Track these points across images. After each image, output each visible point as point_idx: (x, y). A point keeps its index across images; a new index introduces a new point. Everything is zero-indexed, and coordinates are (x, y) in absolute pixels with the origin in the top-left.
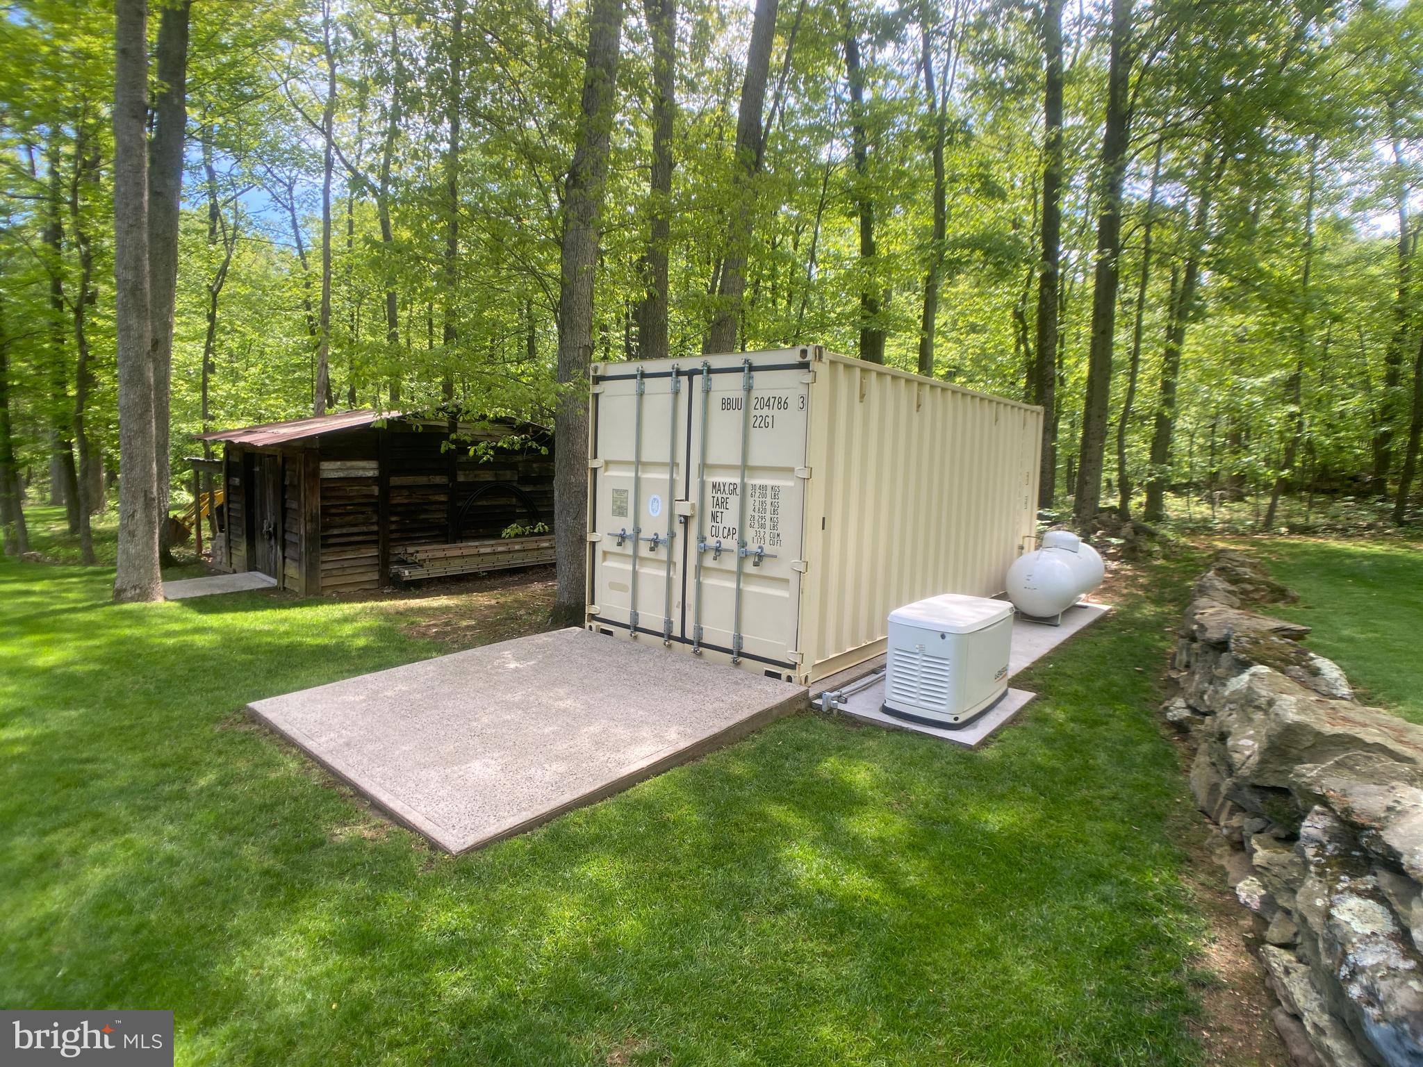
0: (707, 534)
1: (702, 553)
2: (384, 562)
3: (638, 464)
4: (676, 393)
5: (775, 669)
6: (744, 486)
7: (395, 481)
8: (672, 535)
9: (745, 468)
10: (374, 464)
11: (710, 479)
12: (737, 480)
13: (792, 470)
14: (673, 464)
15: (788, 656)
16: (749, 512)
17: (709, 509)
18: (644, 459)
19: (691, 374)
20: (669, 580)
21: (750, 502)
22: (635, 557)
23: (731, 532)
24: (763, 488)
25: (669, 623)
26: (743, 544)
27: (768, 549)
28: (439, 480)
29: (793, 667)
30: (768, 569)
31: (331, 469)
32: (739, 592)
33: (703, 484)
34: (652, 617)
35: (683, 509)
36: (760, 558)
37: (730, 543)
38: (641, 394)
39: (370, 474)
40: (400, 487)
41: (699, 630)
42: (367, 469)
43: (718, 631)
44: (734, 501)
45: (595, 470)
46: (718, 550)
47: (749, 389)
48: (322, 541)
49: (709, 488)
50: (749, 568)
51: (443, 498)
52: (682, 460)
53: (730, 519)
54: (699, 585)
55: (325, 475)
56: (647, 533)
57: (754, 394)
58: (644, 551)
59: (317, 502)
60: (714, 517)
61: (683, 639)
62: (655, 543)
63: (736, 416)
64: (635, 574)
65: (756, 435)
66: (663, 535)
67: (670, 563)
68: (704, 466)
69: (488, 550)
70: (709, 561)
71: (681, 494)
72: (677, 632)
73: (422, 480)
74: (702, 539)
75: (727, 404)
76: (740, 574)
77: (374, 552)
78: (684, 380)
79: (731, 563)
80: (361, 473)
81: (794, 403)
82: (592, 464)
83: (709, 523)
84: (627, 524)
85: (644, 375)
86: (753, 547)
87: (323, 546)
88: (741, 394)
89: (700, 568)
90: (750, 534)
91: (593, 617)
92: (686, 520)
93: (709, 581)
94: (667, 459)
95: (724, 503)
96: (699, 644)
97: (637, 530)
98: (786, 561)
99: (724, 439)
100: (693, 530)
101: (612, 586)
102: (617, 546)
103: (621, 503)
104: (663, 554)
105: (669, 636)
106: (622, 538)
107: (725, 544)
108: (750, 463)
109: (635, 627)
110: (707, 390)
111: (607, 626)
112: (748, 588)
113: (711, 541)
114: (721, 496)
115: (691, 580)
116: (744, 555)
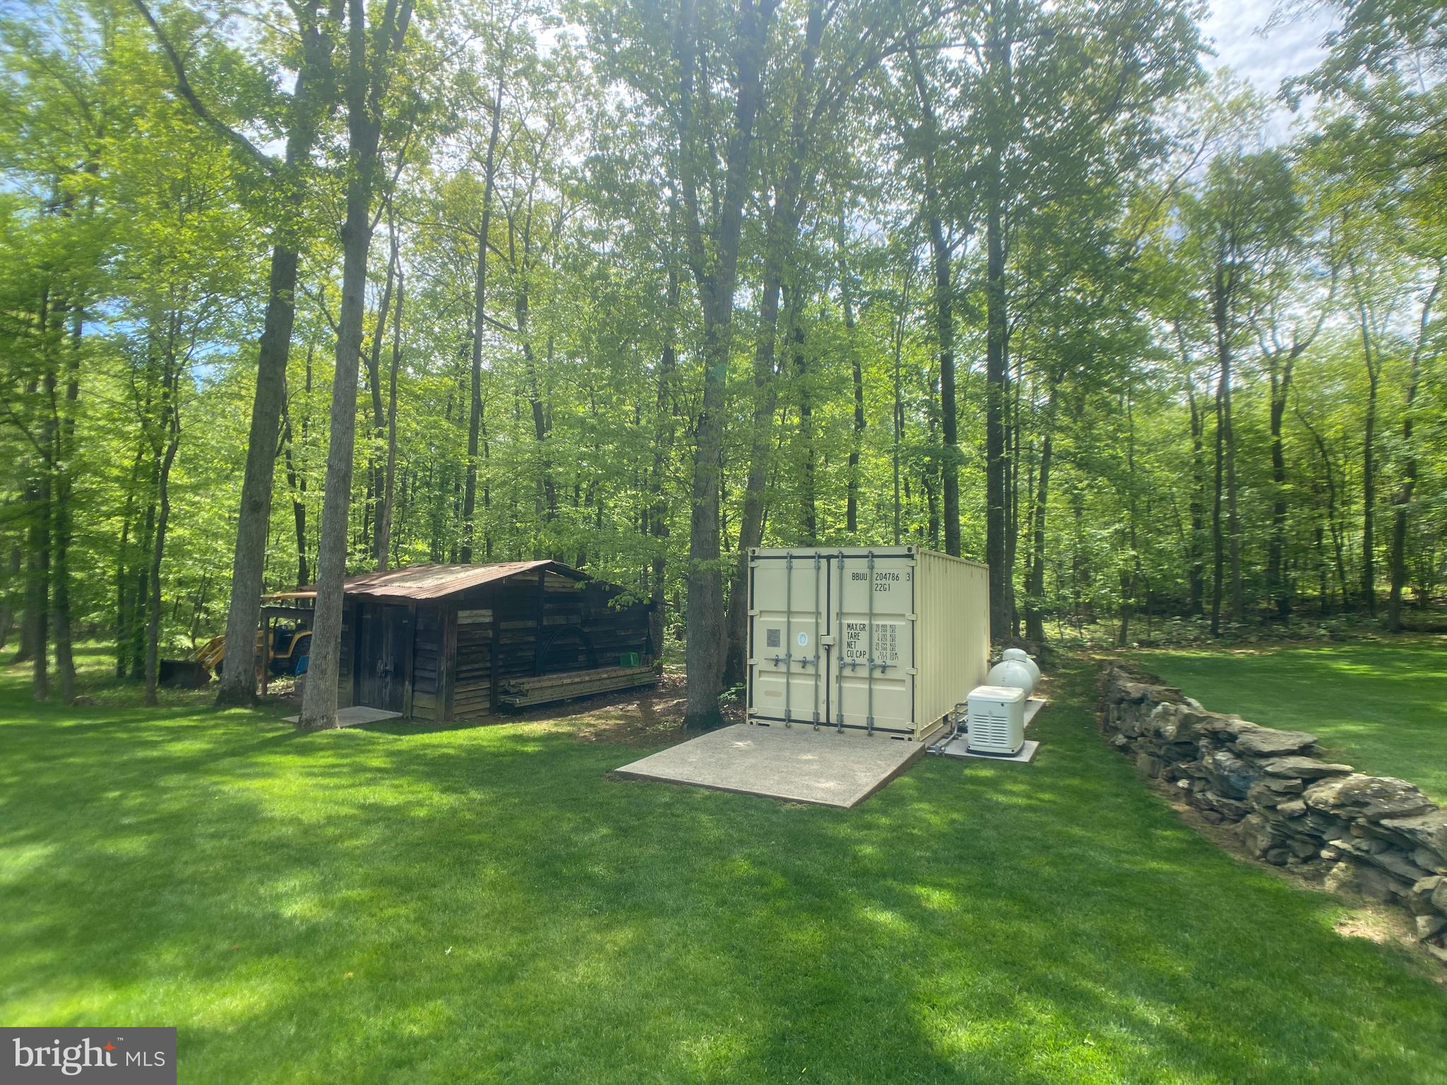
0: (845, 655)
1: (841, 669)
2: (493, 693)
3: (789, 613)
4: (818, 568)
5: (899, 734)
6: (871, 625)
7: (503, 625)
8: (817, 657)
9: (871, 614)
10: (489, 612)
11: (846, 622)
12: (866, 622)
13: (903, 615)
14: (818, 614)
15: (907, 725)
16: (875, 640)
17: (846, 639)
18: (793, 609)
19: (829, 558)
20: (817, 687)
21: (875, 635)
22: (789, 674)
23: (862, 654)
24: (884, 626)
25: (817, 714)
26: (871, 660)
27: (889, 662)
28: (531, 624)
29: (912, 732)
30: (890, 674)
31: (465, 617)
32: (871, 690)
33: (841, 624)
34: (803, 710)
35: (828, 640)
36: (884, 669)
37: (863, 660)
38: (790, 568)
39: (487, 620)
40: (506, 631)
41: (840, 716)
42: (485, 616)
43: (856, 715)
44: (864, 636)
45: (752, 617)
46: (854, 666)
47: (872, 568)
48: (456, 677)
49: (845, 628)
50: (877, 674)
51: (532, 639)
52: (823, 610)
53: (862, 644)
54: (840, 688)
55: (461, 621)
56: (797, 655)
57: (875, 571)
58: (795, 668)
59: (454, 643)
60: (849, 645)
61: (828, 724)
62: (804, 663)
63: (864, 584)
64: (788, 684)
65: (878, 595)
66: (810, 657)
67: (817, 676)
68: (840, 614)
69: (568, 681)
70: (847, 673)
71: (823, 631)
72: (823, 719)
73: (520, 624)
74: (841, 658)
75: (856, 577)
76: (871, 679)
77: (486, 685)
78: (824, 562)
79: (864, 672)
80: (482, 620)
81: (903, 577)
82: (750, 613)
83: (845, 648)
84: (781, 652)
85: (792, 557)
86: (878, 661)
87: (458, 680)
88: (866, 571)
89: (840, 678)
90: (876, 654)
91: (751, 716)
92: (828, 648)
93: (846, 685)
94: (814, 610)
95: (856, 636)
96: (841, 726)
97: (789, 656)
98: (902, 669)
99: (855, 597)
100: (834, 653)
101: (768, 693)
102: (771, 667)
103: (773, 638)
104: (810, 670)
105: (816, 723)
106: (777, 661)
107: (858, 661)
108: (875, 611)
109: (788, 720)
110: (841, 568)
111: (764, 721)
112: (876, 687)
113: (848, 660)
114: (854, 631)
115: (835, 686)
116: (873, 668)
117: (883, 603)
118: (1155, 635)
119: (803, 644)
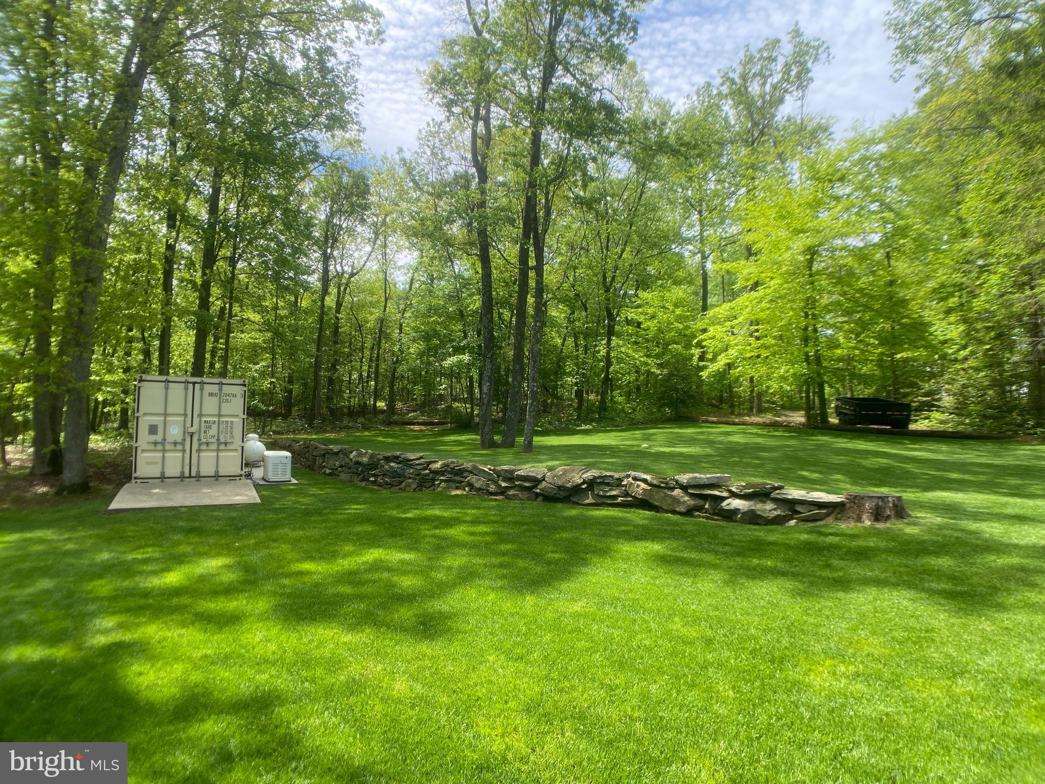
0: (202, 438)
1: (200, 445)
3: (166, 415)
4: (186, 389)
5: (234, 477)
6: (219, 421)
8: (184, 440)
9: (220, 415)
11: (204, 419)
12: (216, 420)
13: (238, 416)
14: (185, 415)
15: (239, 472)
16: (221, 429)
17: (203, 429)
18: (168, 412)
19: (194, 383)
20: (183, 457)
21: (221, 427)
22: (164, 451)
23: (213, 437)
24: (227, 422)
25: (183, 472)
26: (218, 440)
27: (229, 441)
29: (241, 476)
30: (229, 447)
32: (218, 456)
33: (200, 421)
34: (173, 469)
35: (191, 430)
36: (226, 444)
37: (213, 440)
38: (167, 388)
41: (198, 472)
43: (207, 469)
44: (214, 427)
45: (138, 417)
46: (208, 443)
47: (220, 390)
49: (203, 423)
50: (222, 447)
52: (189, 413)
53: (213, 431)
54: (199, 457)
56: (170, 439)
57: (223, 392)
58: (169, 447)
60: (205, 432)
61: (190, 477)
62: (175, 444)
63: (215, 400)
64: (163, 457)
65: (224, 405)
66: (179, 440)
67: (184, 451)
68: (200, 415)
70: (204, 447)
71: (189, 425)
72: (187, 474)
74: (199, 440)
75: (211, 394)
76: (218, 450)
78: (191, 386)
79: (214, 447)
81: (239, 395)
83: (203, 434)
84: (158, 438)
85: (168, 381)
86: (222, 440)
88: (217, 392)
89: (199, 451)
90: (221, 437)
91: (136, 478)
92: (192, 435)
93: (202, 454)
94: (182, 412)
95: (210, 427)
96: (199, 477)
97: (164, 440)
98: (237, 444)
99: (210, 406)
100: (195, 437)
101: (148, 463)
102: (152, 447)
103: (153, 430)
104: (179, 447)
105: (182, 477)
106: (155, 443)
107: (210, 441)
108: (222, 413)
109: (163, 477)
110: (202, 389)
111: (145, 480)
112: (221, 454)
113: (204, 440)
114: (208, 425)
115: (194, 455)
116: (219, 444)
117: (226, 409)
119: (175, 432)
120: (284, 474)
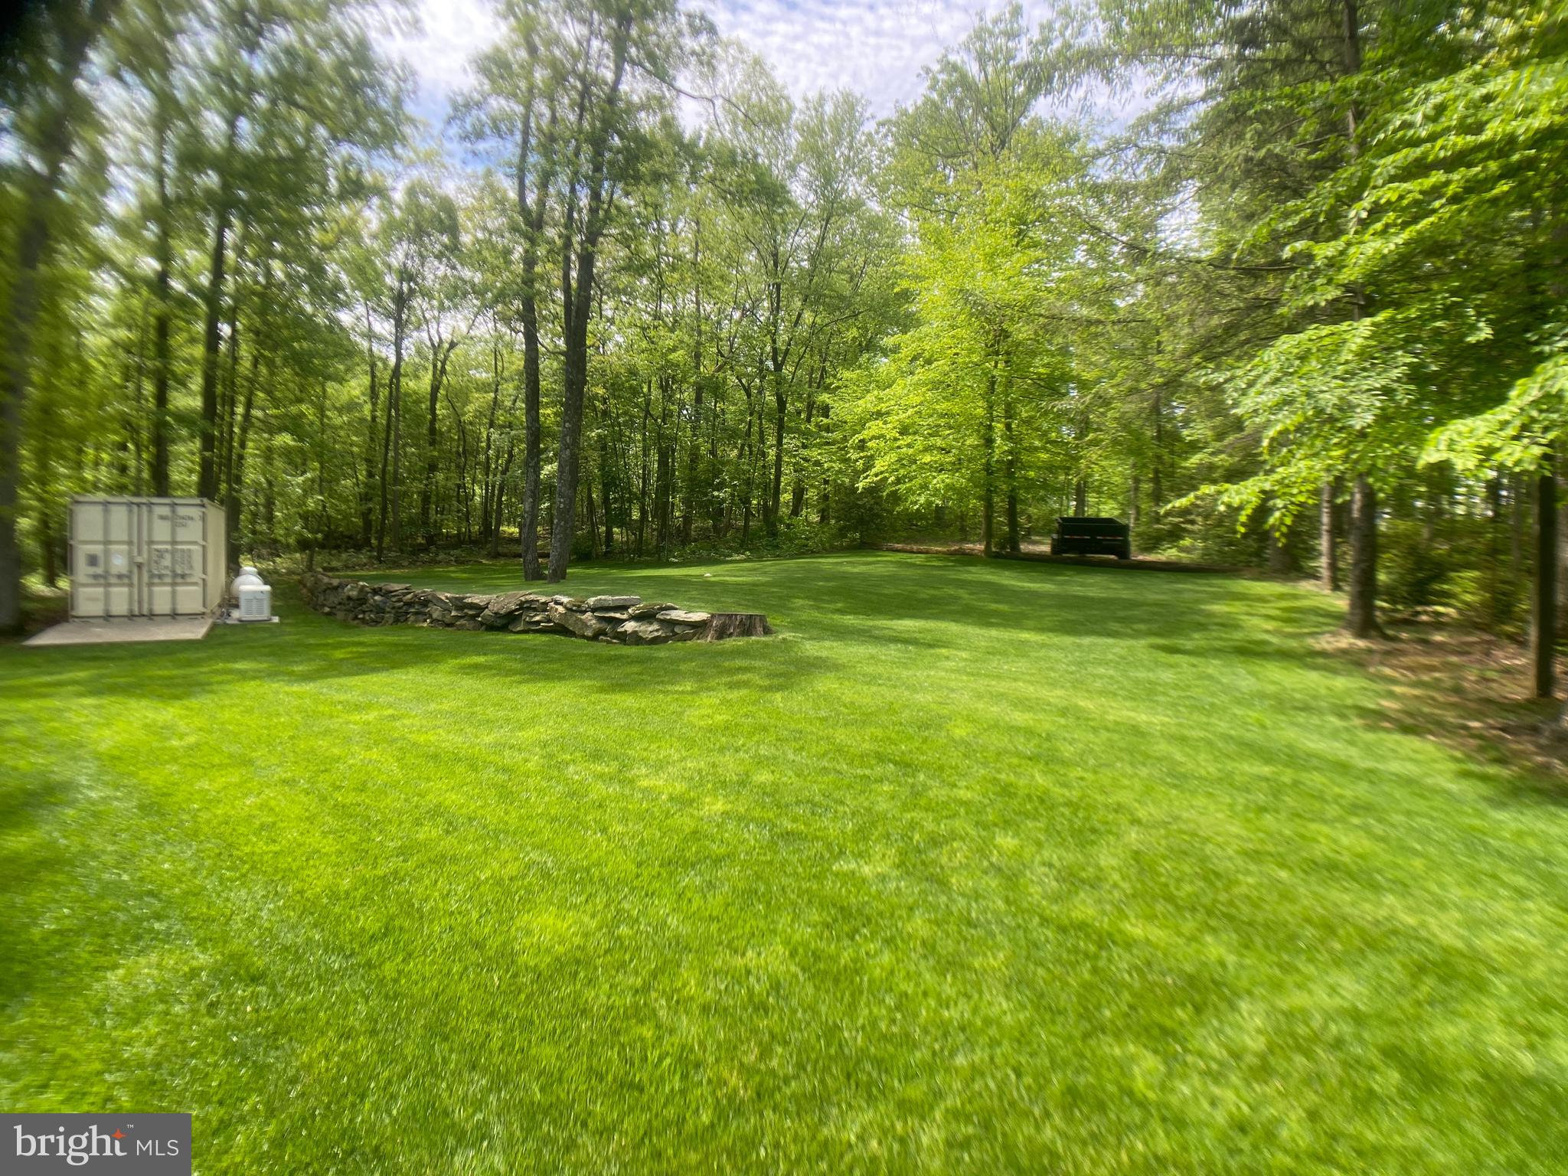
0: (153, 569)
1: (151, 578)
3: (107, 542)
4: (131, 512)
5: (196, 616)
6: (173, 549)
8: (131, 572)
9: (174, 542)
11: (154, 547)
12: (170, 547)
13: (197, 543)
14: (131, 542)
15: (201, 609)
16: (176, 559)
17: (154, 559)
18: (109, 540)
19: (140, 504)
20: (131, 592)
21: (177, 555)
22: (107, 585)
23: (167, 568)
24: (182, 550)
25: (131, 610)
26: (174, 572)
27: (187, 572)
29: (205, 614)
30: (188, 580)
32: (174, 591)
33: (150, 549)
34: (120, 607)
35: (139, 560)
37: (167, 572)
38: (107, 511)
41: (150, 609)
43: (162, 606)
44: (168, 556)
45: (72, 546)
46: (160, 576)
47: (174, 512)
49: (153, 551)
50: (179, 580)
52: (135, 540)
53: (167, 561)
54: (150, 591)
56: (114, 571)
57: (177, 514)
58: (112, 581)
60: (156, 562)
61: (141, 615)
62: (120, 576)
63: (167, 524)
64: (107, 592)
65: (178, 530)
66: (124, 571)
67: (131, 585)
68: (149, 542)
70: (156, 580)
71: (135, 554)
72: (137, 613)
74: (150, 571)
75: (162, 518)
76: (174, 584)
78: (136, 506)
79: (168, 580)
82: (71, 543)
83: (153, 565)
84: (99, 570)
85: (108, 503)
86: (179, 572)
88: (169, 514)
89: (149, 584)
90: (177, 568)
91: (73, 618)
92: (140, 566)
93: (156, 589)
94: (125, 538)
95: (162, 556)
96: (152, 615)
97: (107, 572)
98: (197, 575)
99: (162, 531)
100: (145, 570)
101: (88, 600)
102: (92, 581)
103: (93, 560)
104: (126, 581)
105: (131, 616)
106: (96, 577)
107: (164, 573)
108: (176, 540)
109: (107, 616)
110: (150, 512)
111: (85, 619)
112: (179, 589)
113: (155, 572)
114: (161, 554)
115: (145, 589)
116: (175, 575)
117: (182, 534)
118: (334, 564)
119: (119, 563)
120: (260, 612)
